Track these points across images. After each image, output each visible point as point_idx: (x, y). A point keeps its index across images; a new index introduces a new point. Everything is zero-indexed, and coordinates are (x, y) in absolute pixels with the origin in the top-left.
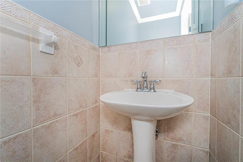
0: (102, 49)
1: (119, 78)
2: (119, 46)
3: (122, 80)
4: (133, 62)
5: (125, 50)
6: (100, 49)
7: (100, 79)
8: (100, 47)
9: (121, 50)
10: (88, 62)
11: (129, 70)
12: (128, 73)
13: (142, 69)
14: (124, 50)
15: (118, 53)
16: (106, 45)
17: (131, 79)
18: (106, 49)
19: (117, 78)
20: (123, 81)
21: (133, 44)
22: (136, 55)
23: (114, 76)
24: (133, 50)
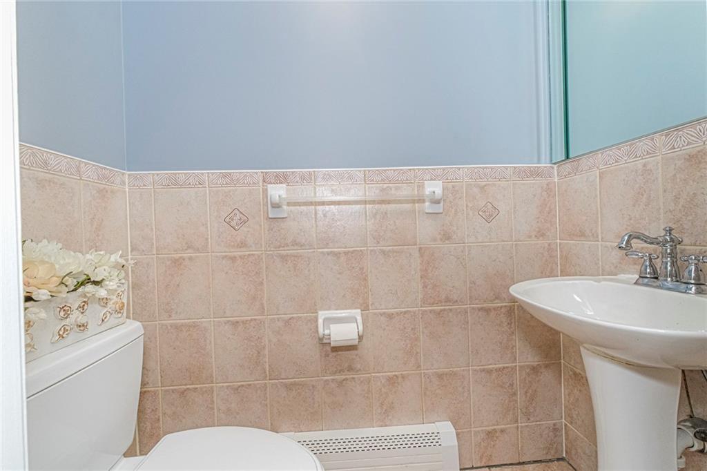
0: (558, 167)
1: (602, 241)
2: (600, 155)
3: (611, 246)
4: (643, 195)
5: (616, 162)
6: (553, 168)
7: (557, 243)
8: (555, 164)
9: (606, 164)
10: (515, 208)
11: (630, 219)
12: (626, 229)
13: (672, 217)
14: (614, 162)
15: (598, 174)
16: (568, 157)
17: (638, 245)
18: (568, 166)
19: (598, 241)
20: (612, 249)
21: (640, 142)
22: (649, 174)
23: (590, 234)
24: (642, 159)
